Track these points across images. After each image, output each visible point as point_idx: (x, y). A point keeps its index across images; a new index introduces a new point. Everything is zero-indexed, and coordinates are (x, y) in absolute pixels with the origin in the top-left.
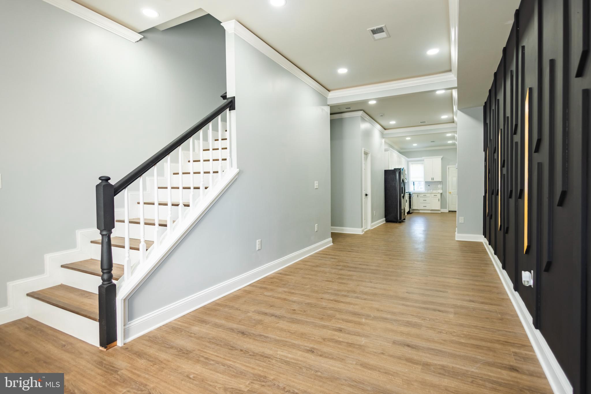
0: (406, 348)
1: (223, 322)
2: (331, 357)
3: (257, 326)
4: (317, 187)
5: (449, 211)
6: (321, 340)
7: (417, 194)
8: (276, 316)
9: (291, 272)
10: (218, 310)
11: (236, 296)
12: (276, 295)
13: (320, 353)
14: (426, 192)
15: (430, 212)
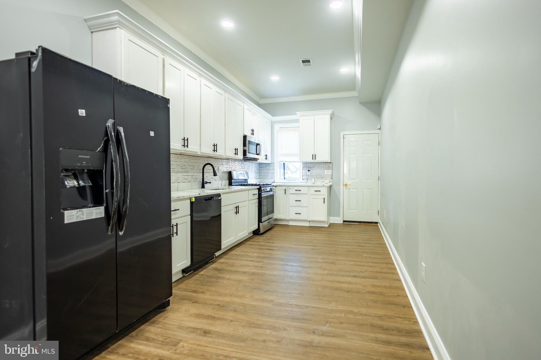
5: (344, 221)
7: (284, 188)
14: (303, 184)
15: (307, 224)
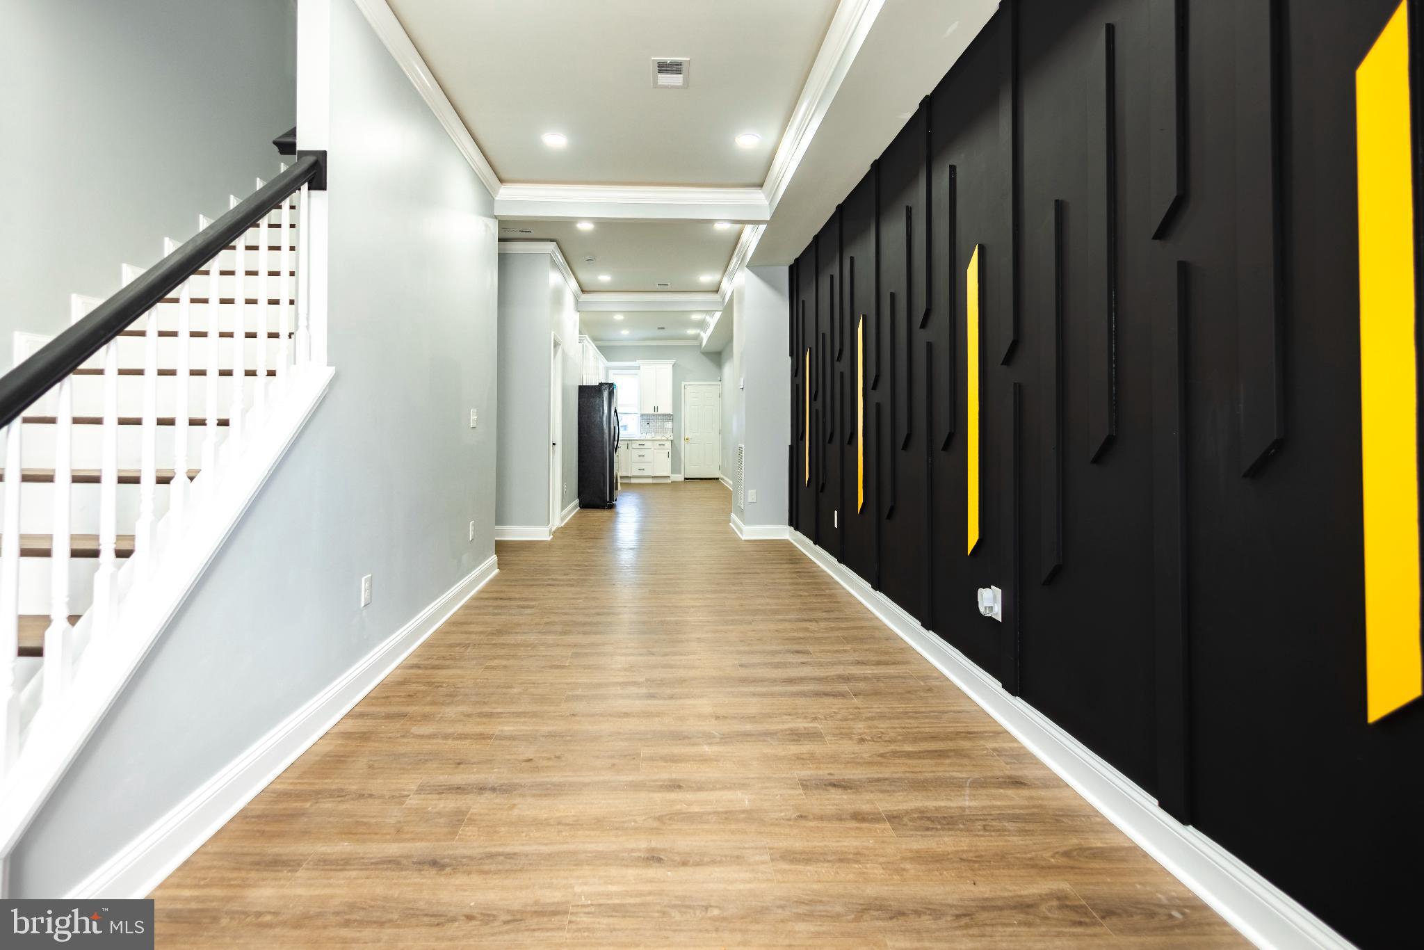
0: (833, 790)
1: (344, 847)
2: (709, 860)
3: (460, 832)
4: (475, 425)
5: (685, 479)
6: (656, 824)
7: (627, 442)
8: (493, 789)
9: (444, 658)
10: (303, 814)
11: (327, 755)
12: (450, 730)
13: (677, 858)
14: (643, 438)
